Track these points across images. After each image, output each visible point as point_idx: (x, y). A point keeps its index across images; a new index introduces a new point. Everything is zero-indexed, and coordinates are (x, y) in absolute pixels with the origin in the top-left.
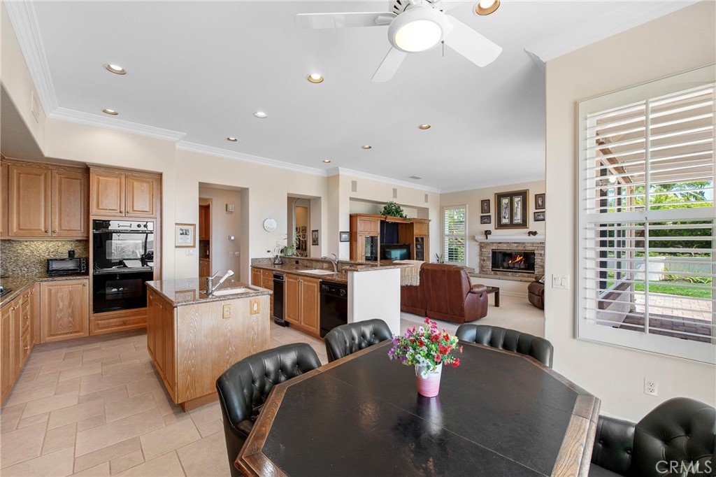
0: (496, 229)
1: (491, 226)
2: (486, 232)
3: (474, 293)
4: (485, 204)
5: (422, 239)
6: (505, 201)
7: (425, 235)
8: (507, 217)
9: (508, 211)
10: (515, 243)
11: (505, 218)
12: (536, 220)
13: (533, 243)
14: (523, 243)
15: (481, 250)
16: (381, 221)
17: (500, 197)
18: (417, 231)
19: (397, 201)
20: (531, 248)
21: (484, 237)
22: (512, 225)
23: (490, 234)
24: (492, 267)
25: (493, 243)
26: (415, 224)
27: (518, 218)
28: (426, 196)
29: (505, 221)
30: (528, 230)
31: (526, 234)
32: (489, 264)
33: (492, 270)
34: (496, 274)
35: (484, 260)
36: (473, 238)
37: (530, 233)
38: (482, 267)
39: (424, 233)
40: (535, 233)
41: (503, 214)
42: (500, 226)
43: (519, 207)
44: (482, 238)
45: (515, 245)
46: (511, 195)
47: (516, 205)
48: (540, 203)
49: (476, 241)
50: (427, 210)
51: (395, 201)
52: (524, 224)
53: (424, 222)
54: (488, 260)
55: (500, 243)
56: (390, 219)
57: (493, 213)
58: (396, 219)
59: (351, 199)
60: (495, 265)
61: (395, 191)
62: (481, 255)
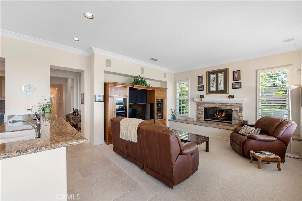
0: (207, 94)
1: (204, 93)
2: (201, 96)
3: (184, 154)
4: (200, 78)
5: (162, 100)
6: (213, 76)
7: (164, 98)
8: (214, 86)
9: (215, 83)
10: (219, 103)
11: (213, 87)
12: (233, 88)
13: (231, 104)
14: (225, 103)
15: (197, 107)
16: (129, 88)
17: (209, 74)
18: (157, 95)
19: (144, 76)
20: (230, 107)
21: (199, 99)
22: (217, 92)
23: (203, 97)
24: (204, 118)
25: (205, 103)
26: (156, 91)
27: (221, 87)
28: (165, 74)
29: (213, 89)
30: (228, 95)
31: (226, 97)
32: (202, 116)
33: (204, 120)
34: (207, 123)
35: (199, 114)
36: (193, 100)
37: (229, 97)
38: (198, 118)
39: (162, 96)
40: (233, 97)
41: (212, 85)
42: (210, 92)
43: (222, 80)
44: (198, 100)
45: (219, 104)
46: (217, 72)
47: (220, 79)
48: (236, 76)
49: (195, 101)
50: (165, 82)
51: (142, 75)
52: (225, 91)
53: (164, 90)
54: (202, 113)
55: (209, 103)
56: (136, 87)
57: (205, 84)
58: (142, 87)
59: (106, 72)
60: (206, 117)
61: (142, 69)
62: (198, 110)
